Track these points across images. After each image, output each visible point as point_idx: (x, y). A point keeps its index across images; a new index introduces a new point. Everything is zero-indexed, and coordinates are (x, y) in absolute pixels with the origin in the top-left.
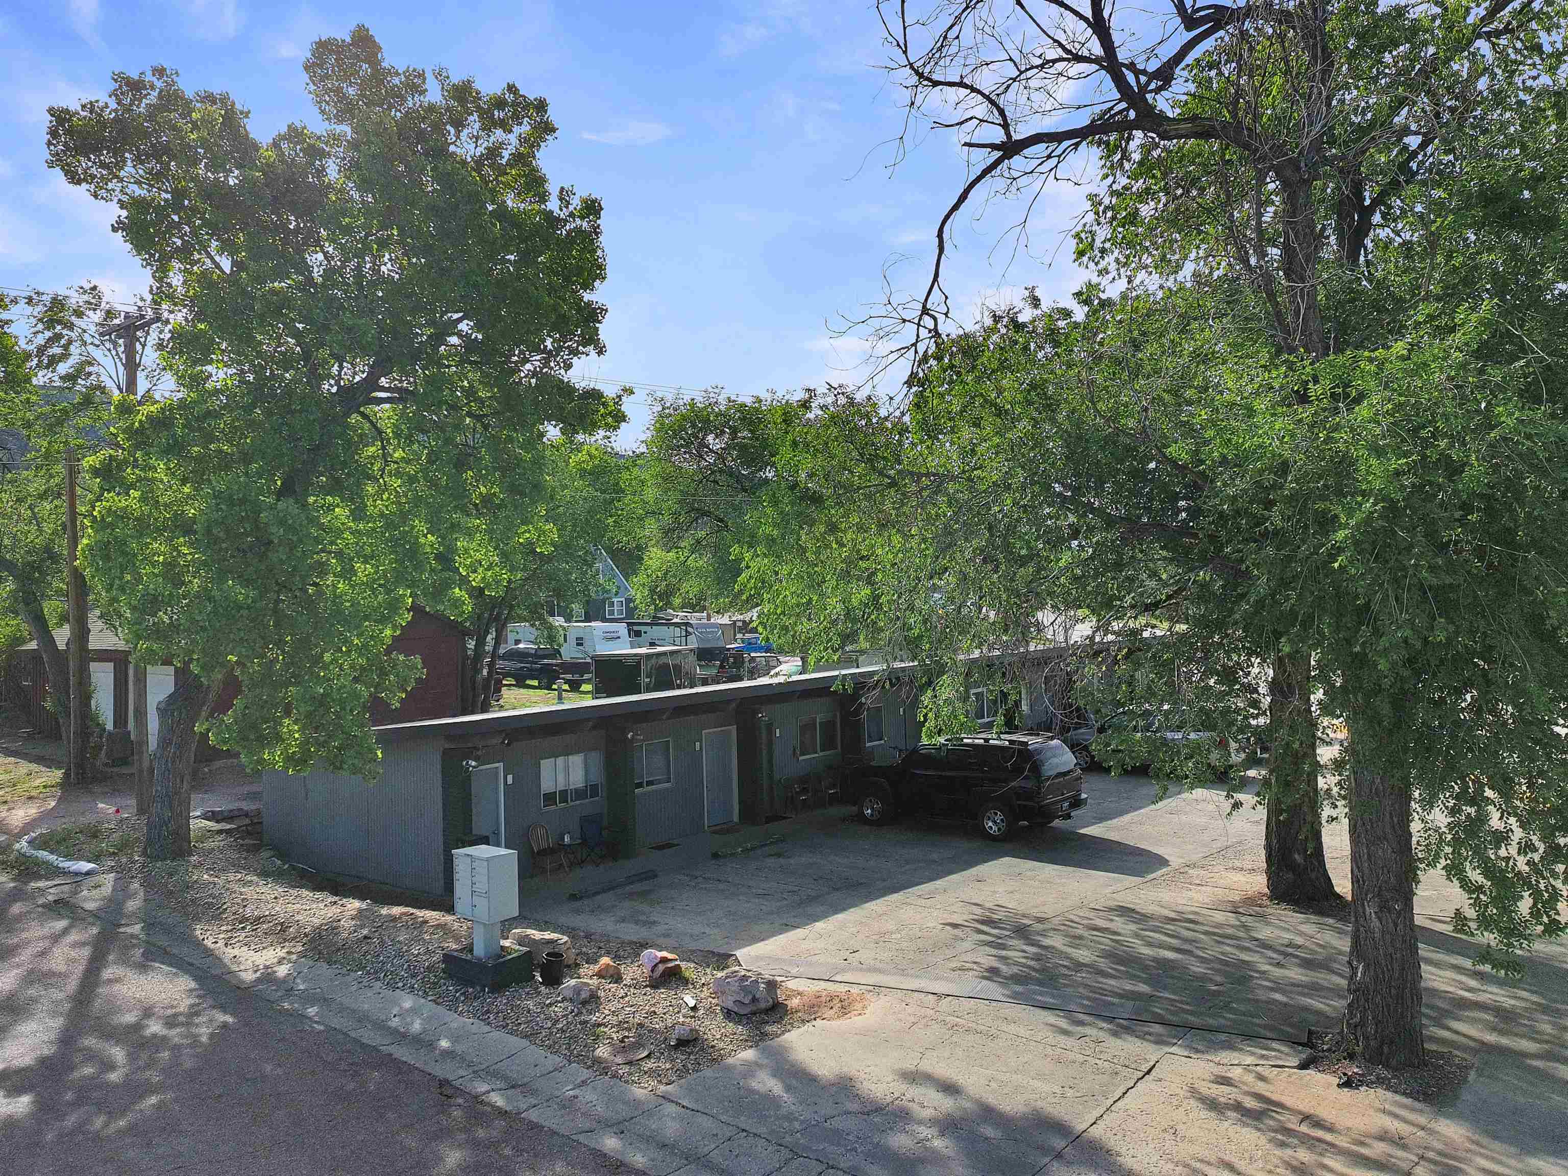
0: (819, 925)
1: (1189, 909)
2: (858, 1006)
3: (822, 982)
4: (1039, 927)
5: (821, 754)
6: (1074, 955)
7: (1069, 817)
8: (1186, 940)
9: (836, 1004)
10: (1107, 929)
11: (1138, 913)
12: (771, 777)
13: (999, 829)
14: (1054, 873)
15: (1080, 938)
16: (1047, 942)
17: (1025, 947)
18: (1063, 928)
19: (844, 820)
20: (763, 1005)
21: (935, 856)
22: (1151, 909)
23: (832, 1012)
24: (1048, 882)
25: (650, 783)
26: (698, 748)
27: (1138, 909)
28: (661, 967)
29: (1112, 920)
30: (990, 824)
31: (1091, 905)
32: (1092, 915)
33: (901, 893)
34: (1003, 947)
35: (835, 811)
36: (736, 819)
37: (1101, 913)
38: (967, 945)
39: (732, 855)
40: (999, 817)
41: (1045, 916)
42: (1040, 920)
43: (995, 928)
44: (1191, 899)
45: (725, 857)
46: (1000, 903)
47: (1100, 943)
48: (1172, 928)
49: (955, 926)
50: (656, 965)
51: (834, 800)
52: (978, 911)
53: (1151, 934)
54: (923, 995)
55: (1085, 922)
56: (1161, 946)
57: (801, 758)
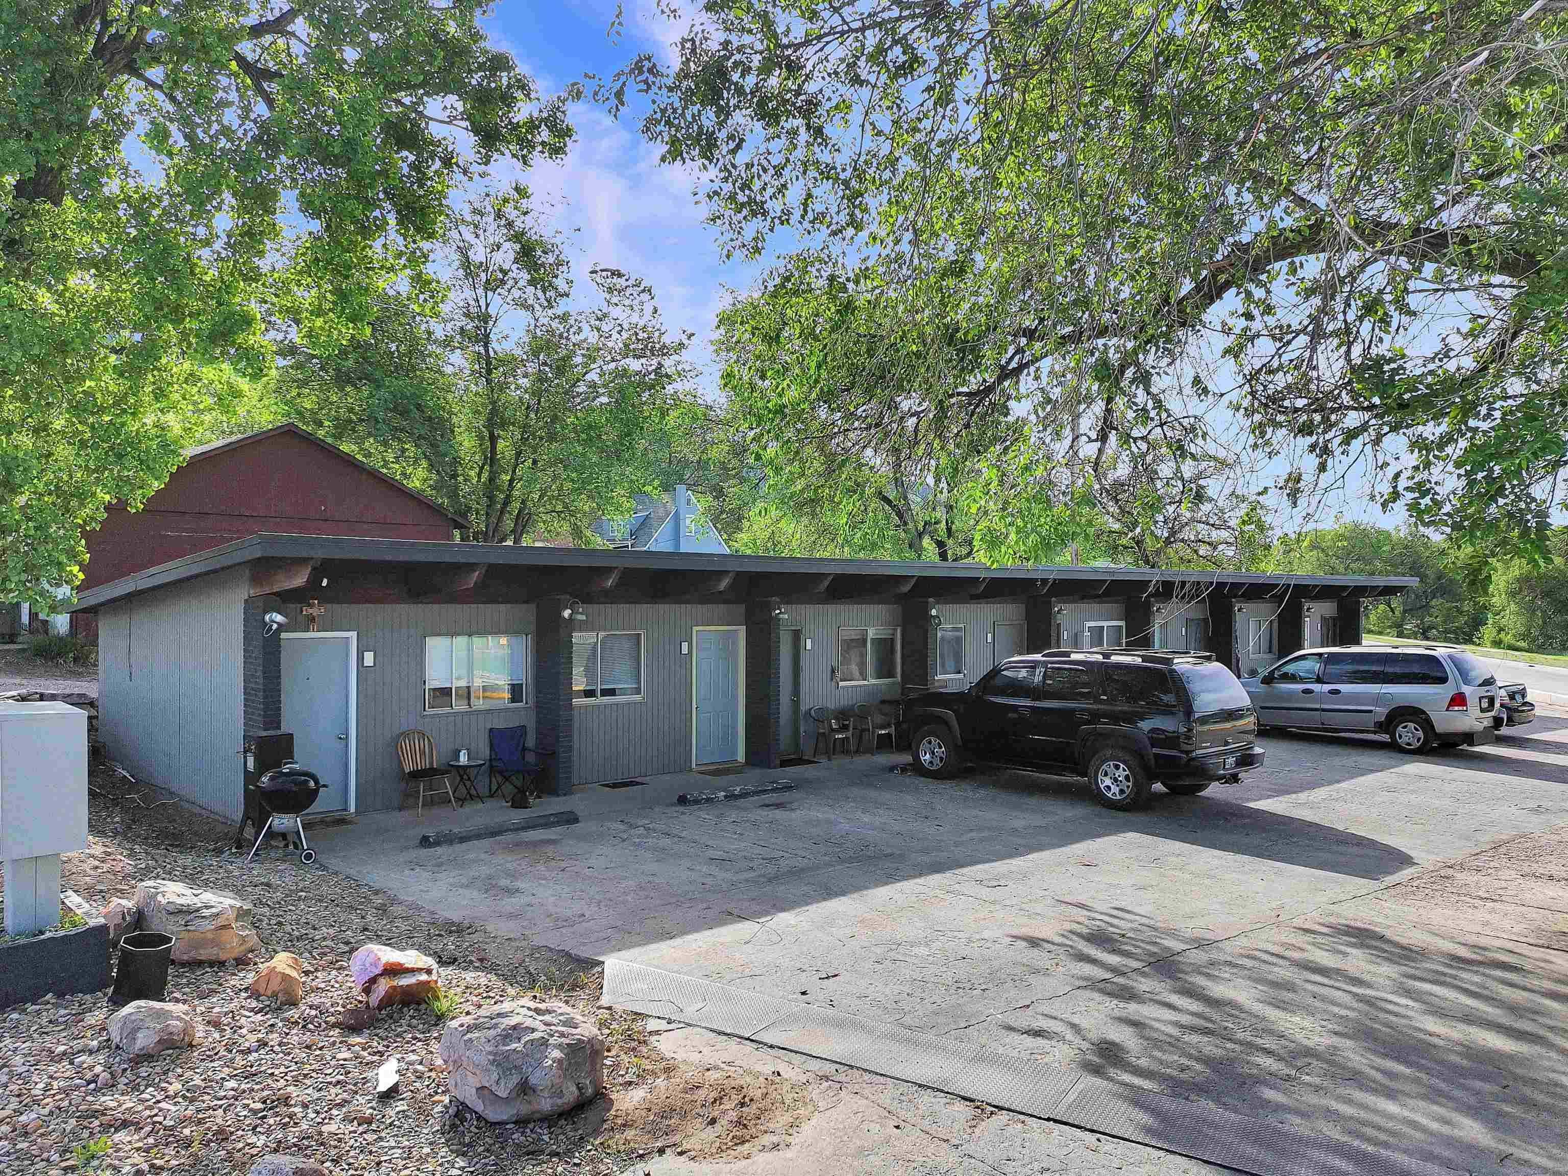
0: (785, 919)
1: (1498, 943)
2: (781, 1119)
3: (733, 1043)
4: (1197, 957)
5: (873, 681)
6: (1281, 1026)
7: (1234, 779)
8: (1513, 1009)
9: (729, 1110)
10: (1338, 971)
11: (1389, 942)
12: (796, 704)
13: (1122, 791)
14: (1216, 862)
15: (1289, 986)
16: (1218, 990)
17: (1174, 999)
18: (1249, 963)
19: (892, 769)
20: (546, 1104)
21: (1019, 823)
22: (1416, 938)
23: (710, 1134)
24: (1210, 877)
25: (611, 692)
26: (685, 650)
27: (1388, 934)
28: (383, 986)
29: (1345, 954)
30: (1108, 782)
31: (1298, 922)
32: (1300, 940)
33: (948, 874)
34: (1128, 995)
35: (884, 759)
36: (741, 757)
37: (1320, 939)
38: (1055, 983)
39: (708, 800)
40: (1121, 773)
41: (1210, 936)
42: (1200, 944)
43: (1113, 951)
44: (1486, 924)
45: (697, 802)
46: (1123, 905)
47: (1333, 1003)
48: (1477, 979)
49: (1034, 942)
50: (373, 980)
51: (884, 744)
52: (1080, 915)
53: (1436, 989)
54: (942, 1099)
55: (1296, 955)
56: (1469, 1018)
57: (841, 684)
